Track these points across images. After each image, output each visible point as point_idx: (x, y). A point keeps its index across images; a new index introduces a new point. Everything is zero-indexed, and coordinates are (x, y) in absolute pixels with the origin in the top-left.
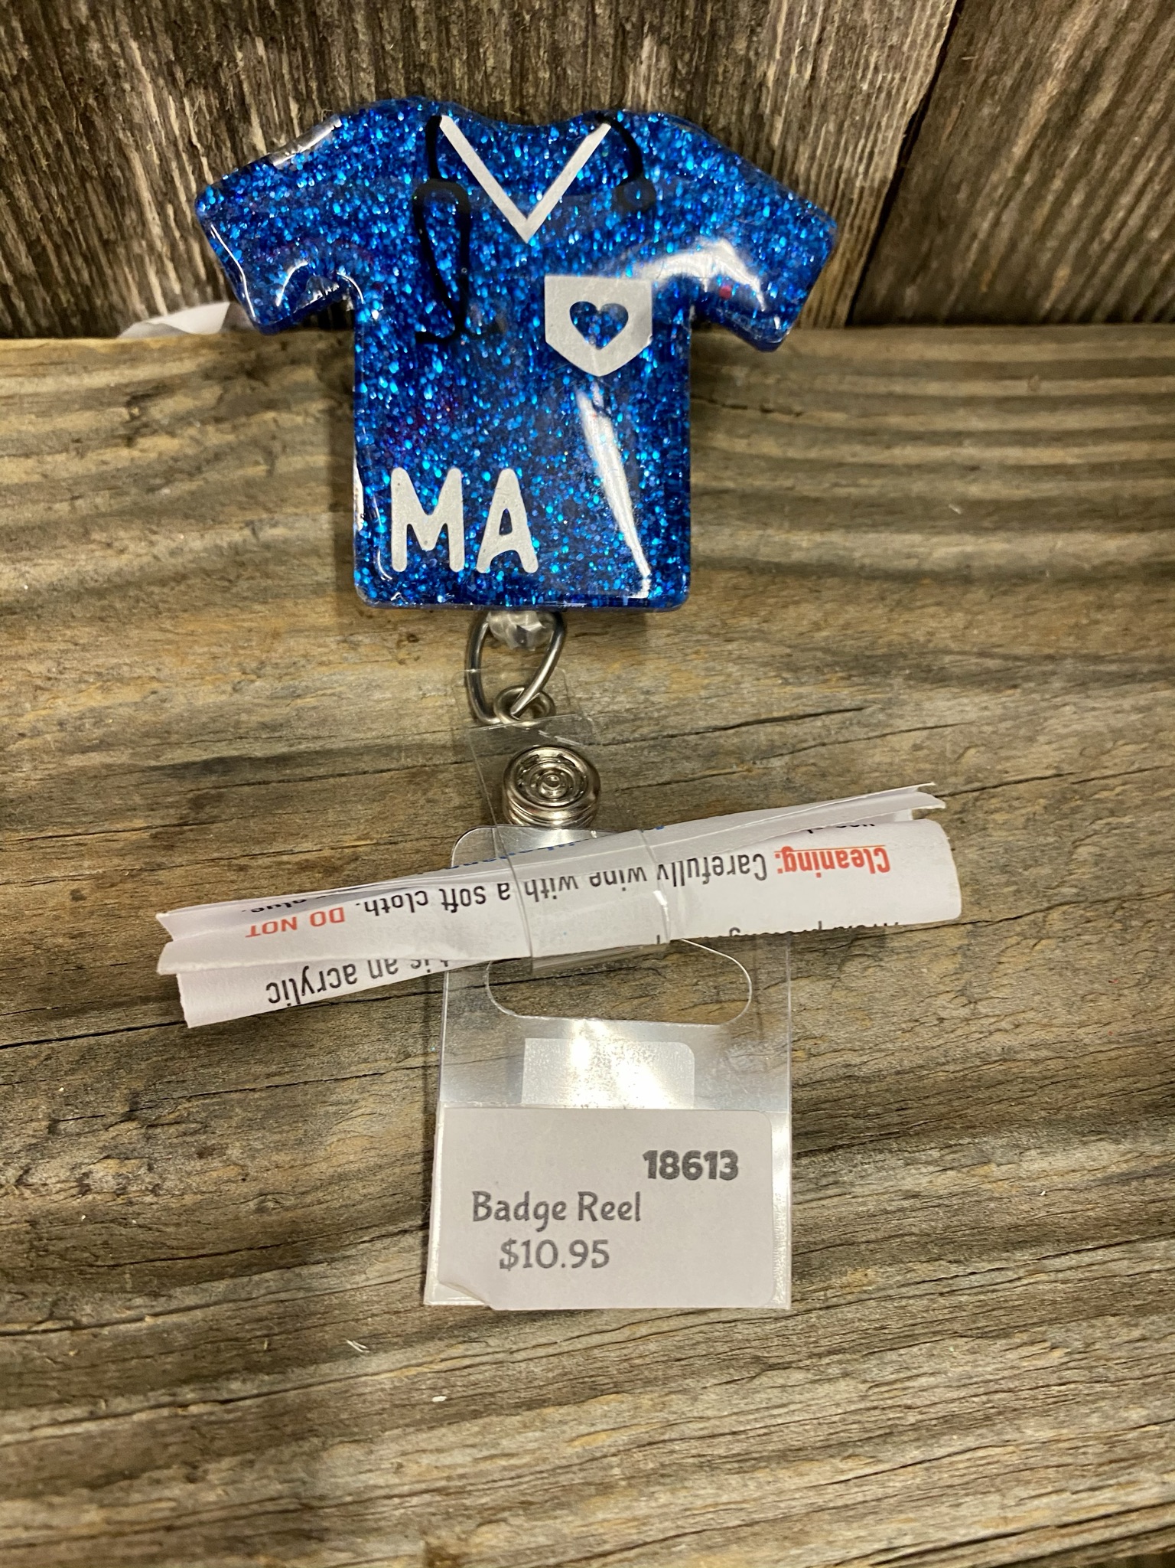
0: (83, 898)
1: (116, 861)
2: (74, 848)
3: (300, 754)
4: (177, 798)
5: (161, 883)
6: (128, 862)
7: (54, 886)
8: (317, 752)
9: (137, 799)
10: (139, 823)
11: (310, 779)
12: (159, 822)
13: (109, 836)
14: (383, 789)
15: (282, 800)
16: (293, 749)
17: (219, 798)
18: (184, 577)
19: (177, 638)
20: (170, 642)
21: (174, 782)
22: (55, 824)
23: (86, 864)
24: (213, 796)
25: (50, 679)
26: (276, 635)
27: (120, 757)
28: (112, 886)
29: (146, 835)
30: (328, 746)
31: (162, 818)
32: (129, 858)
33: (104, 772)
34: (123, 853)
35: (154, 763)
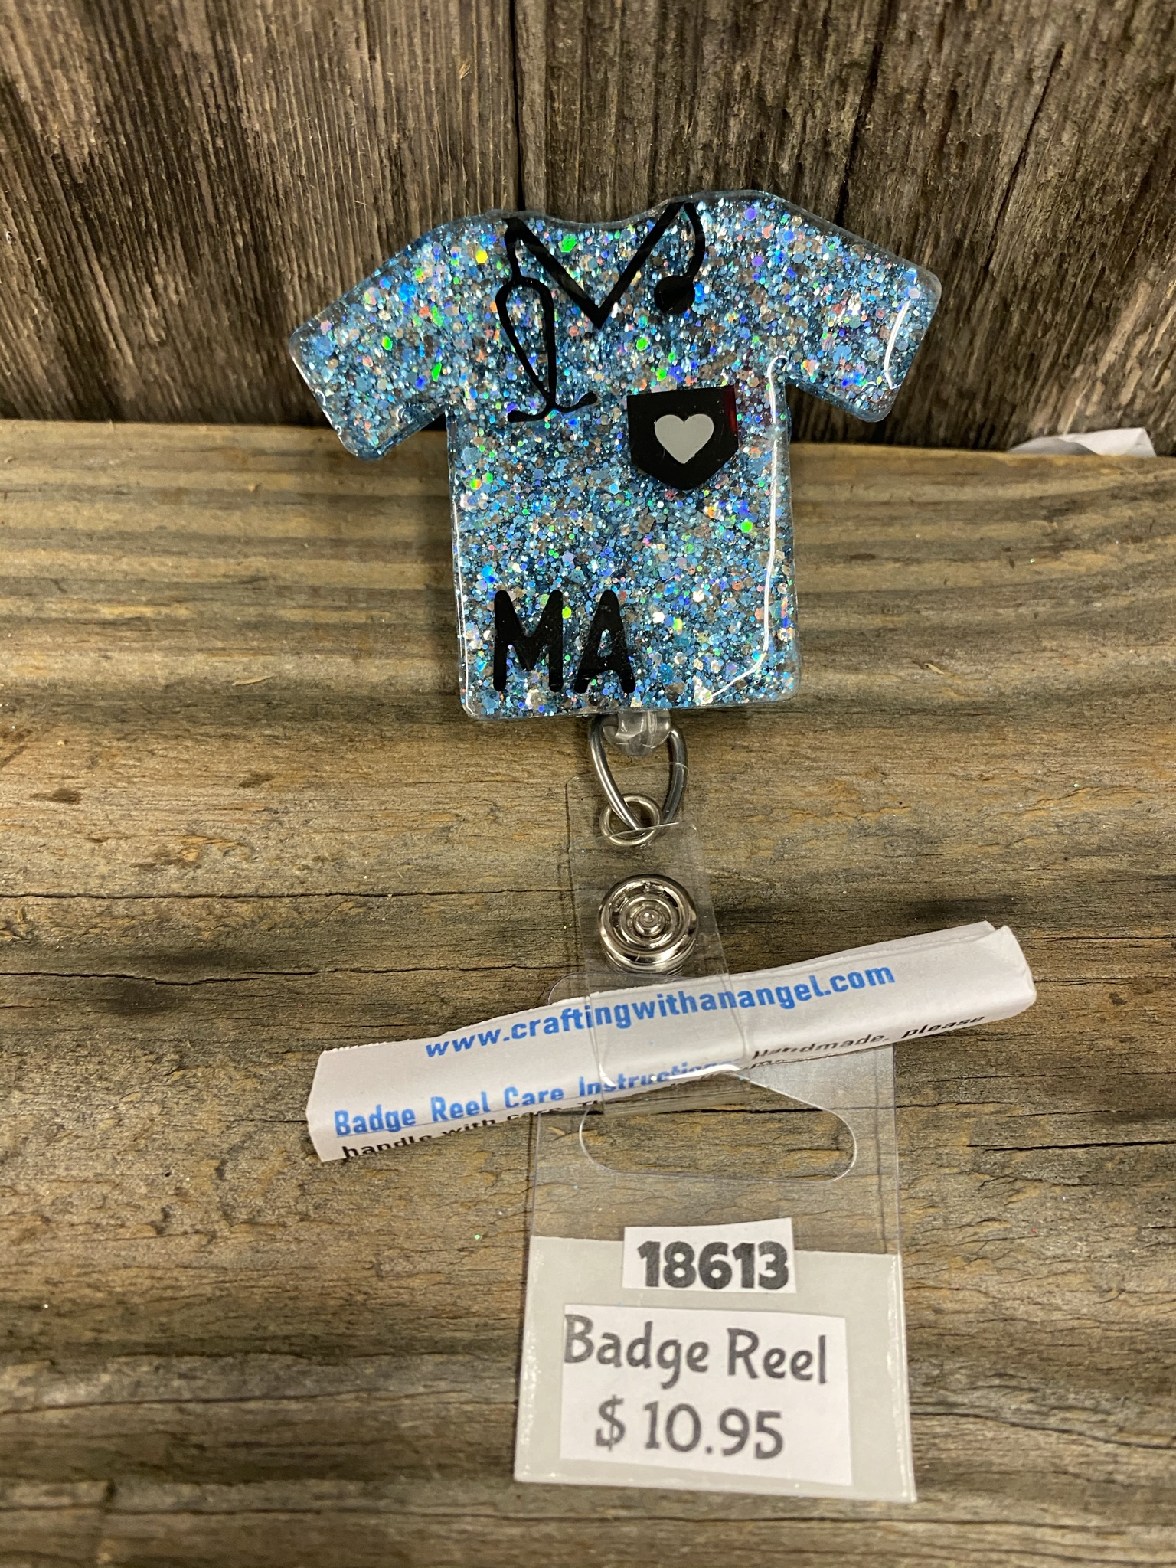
0: (1122, 1002)
1: (1146, 968)
2: (1101, 951)
6: (1158, 969)
7: (1091, 987)
9: (1151, 907)
10: (1157, 931)
13: (1132, 942)
18: (1142, 691)
19: (1151, 750)
20: (1145, 754)
22: (1078, 926)
23: (1117, 967)
25: (1037, 781)
27: (1121, 863)
28: (1148, 992)
29: (1167, 944)
32: (1158, 965)
33: (1111, 877)
34: (1150, 960)
35: (1155, 872)
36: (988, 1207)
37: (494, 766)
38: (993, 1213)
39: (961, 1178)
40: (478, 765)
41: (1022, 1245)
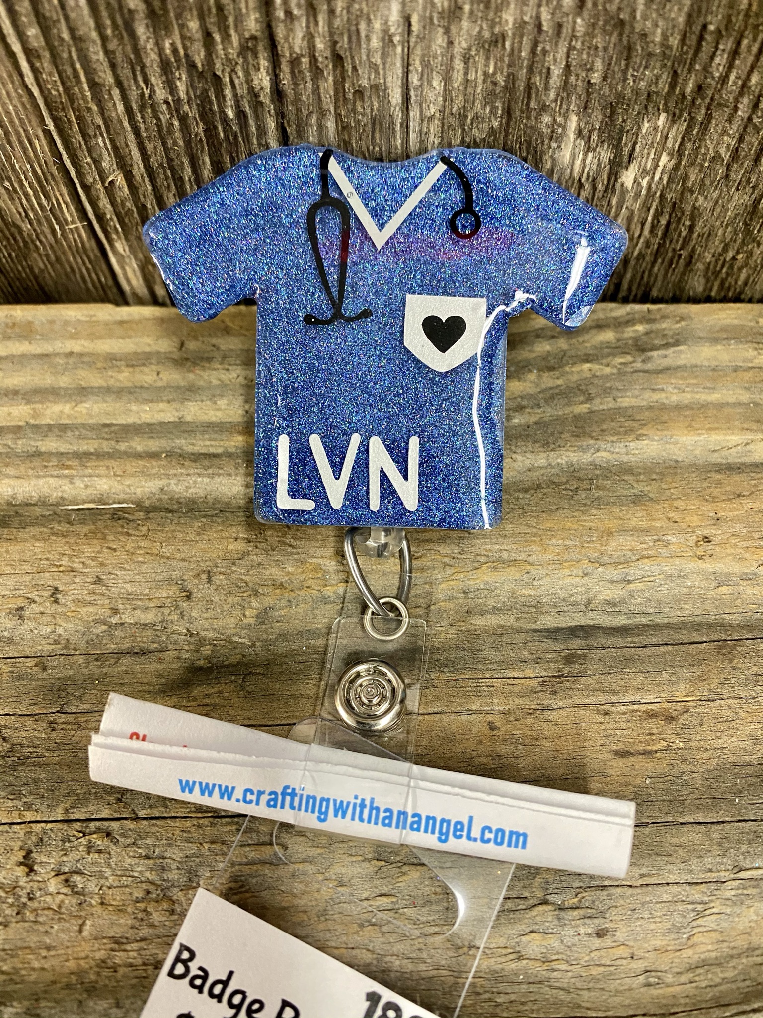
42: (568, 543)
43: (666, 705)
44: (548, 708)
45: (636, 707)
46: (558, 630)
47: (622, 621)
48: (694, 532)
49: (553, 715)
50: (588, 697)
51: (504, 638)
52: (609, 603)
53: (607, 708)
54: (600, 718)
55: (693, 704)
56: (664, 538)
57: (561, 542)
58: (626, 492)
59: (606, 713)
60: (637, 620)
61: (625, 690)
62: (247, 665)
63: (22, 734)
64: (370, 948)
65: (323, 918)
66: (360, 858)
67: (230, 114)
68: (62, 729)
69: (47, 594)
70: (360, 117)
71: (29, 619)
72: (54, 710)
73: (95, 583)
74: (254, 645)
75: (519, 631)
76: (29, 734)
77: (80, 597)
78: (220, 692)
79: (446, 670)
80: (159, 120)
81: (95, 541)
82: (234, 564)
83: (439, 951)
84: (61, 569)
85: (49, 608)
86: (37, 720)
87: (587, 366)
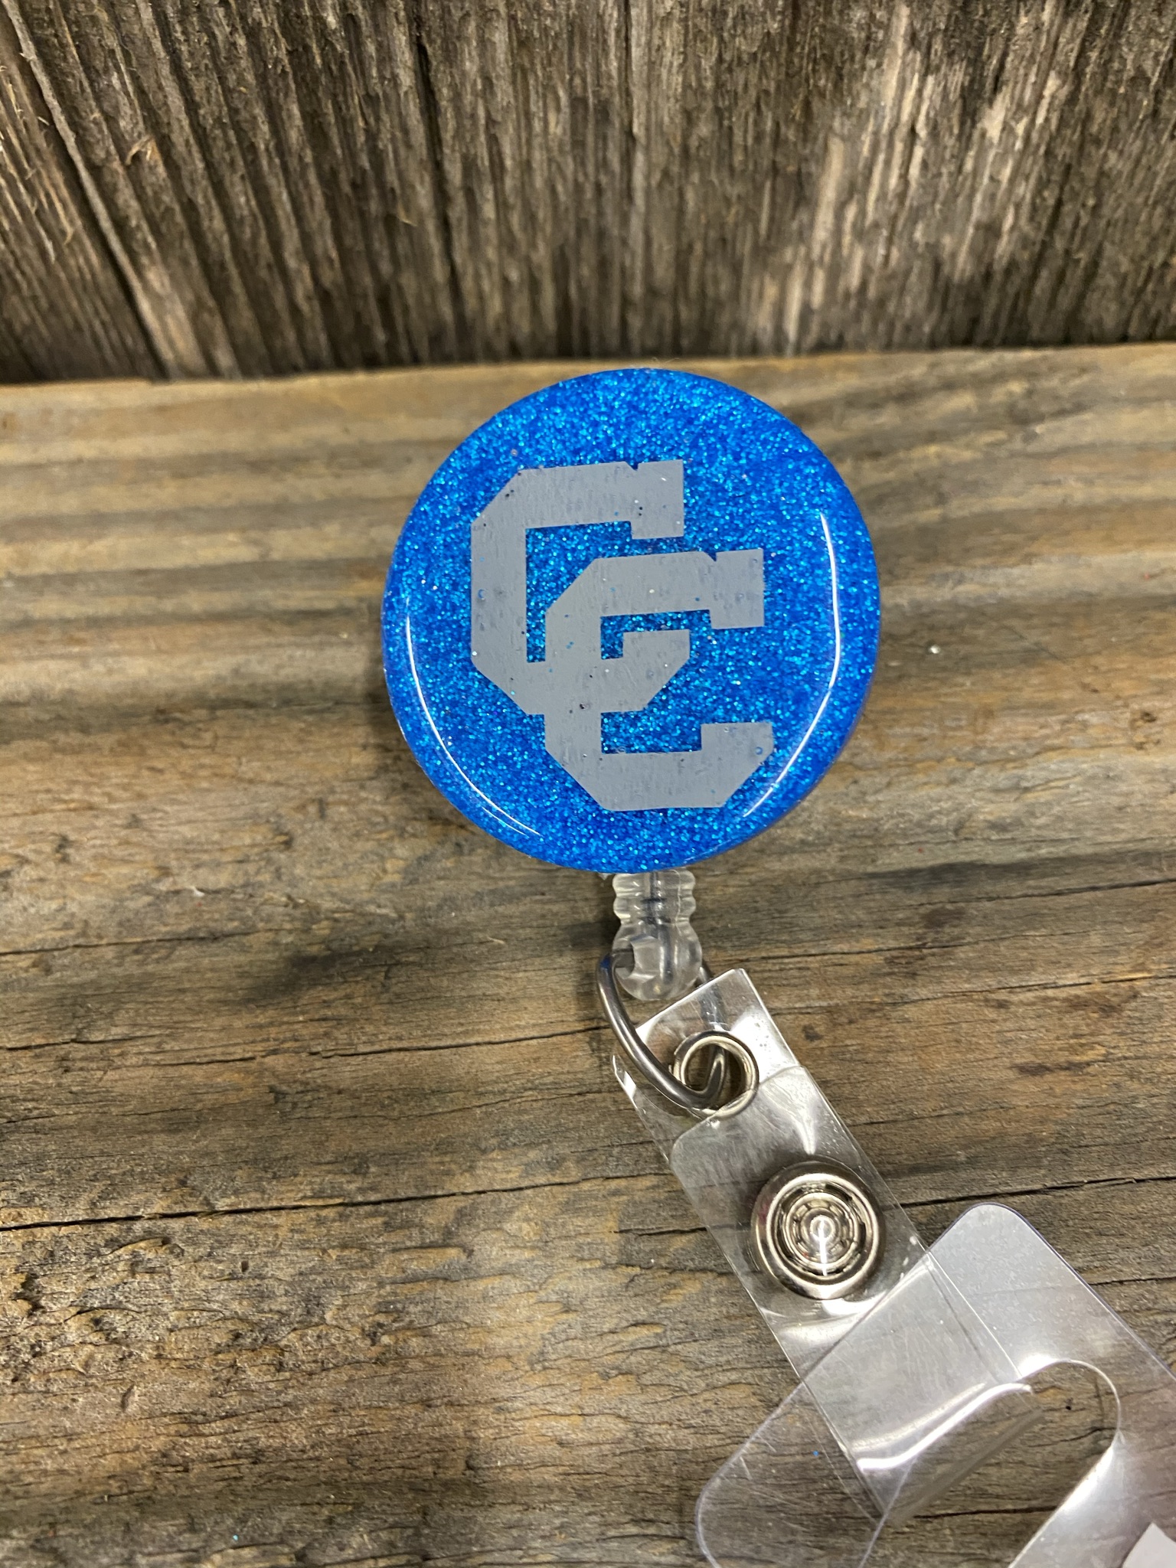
0: (817, 1037)
1: (850, 992)
2: (795, 973)
3: (1044, 862)
4: (908, 913)
5: (908, 1021)
6: (864, 992)
8: (1061, 860)
9: (861, 914)
10: (868, 943)
11: (1059, 894)
12: (892, 944)
13: (835, 959)
14: (1148, 907)
15: (1033, 918)
16: (1033, 854)
17: (959, 915)
21: (900, 893)
22: (768, 942)
23: (814, 992)
24: (950, 912)
26: (989, 713)
27: (828, 860)
28: (851, 1022)
29: (879, 959)
30: (1074, 851)
31: (895, 939)
32: (865, 987)
33: (814, 879)
34: (856, 981)
35: (870, 869)
36: (637, 1309)
37: (69, 791)
38: (643, 1314)
39: (605, 1274)
40: (48, 791)
41: (676, 1354)
42: (918, 730)
43: (1099, 988)
44: (905, 1001)
45: (1050, 993)
46: (912, 873)
47: (1020, 855)
48: (1126, 706)
49: (911, 1012)
50: (968, 981)
51: (822, 890)
52: (993, 826)
53: (1003, 996)
54: (991, 1014)
55: (1145, 983)
56: (1080, 717)
57: (908, 730)
58: (1012, 646)
59: (1002, 1005)
60: (1044, 851)
61: (1030, 966)
62: (391, 950)
63: (15, 1080)
64: (623, 1413)
65: (538, 1367)
66: (598, 1264)
67: (332, 20)
68: (81, 1069)
69: (48, 848)
70: (548, 22)
71: (20, 890)
72: (67, 1037)
73: (128, 826)
74: (401, 917)
75: (845, 877)
76: (26, 1080)
77: (105, 851)
78: (348, 997)
79: (728, 945)
80: (212, 36)
81: (128, 759)
82: (362, 787)
83: (740, 1412)
84: (72, 806)
85: (52, 870)
86: (37, 1056)
87: (933, 449)
